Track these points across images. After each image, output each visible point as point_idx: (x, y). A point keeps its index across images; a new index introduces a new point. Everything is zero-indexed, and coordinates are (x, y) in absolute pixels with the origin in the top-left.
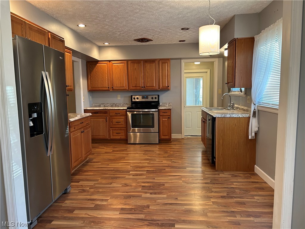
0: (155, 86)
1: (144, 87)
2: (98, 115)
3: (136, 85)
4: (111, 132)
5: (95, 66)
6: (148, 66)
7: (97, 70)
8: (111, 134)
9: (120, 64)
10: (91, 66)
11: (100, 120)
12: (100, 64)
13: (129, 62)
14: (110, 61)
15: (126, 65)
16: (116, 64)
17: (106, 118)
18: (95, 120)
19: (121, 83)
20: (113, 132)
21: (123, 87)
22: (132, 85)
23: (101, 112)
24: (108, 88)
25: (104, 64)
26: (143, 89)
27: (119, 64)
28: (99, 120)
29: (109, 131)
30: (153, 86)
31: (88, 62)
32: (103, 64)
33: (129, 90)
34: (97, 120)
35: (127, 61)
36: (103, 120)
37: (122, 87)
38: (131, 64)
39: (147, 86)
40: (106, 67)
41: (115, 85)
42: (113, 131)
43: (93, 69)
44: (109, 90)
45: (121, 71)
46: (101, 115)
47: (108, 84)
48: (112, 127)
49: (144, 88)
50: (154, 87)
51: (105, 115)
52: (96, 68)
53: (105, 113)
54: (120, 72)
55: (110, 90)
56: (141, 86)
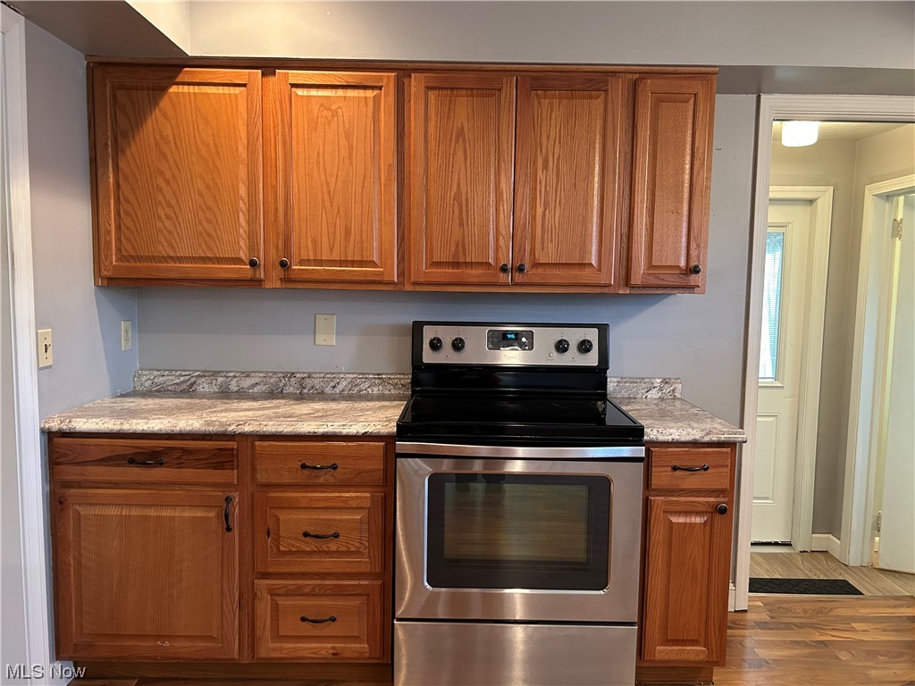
0: (594, 262)
1: (521, 269)
2: (157, 473)
3: (456, 254)
4: (264, 609)
5: (155, 102)
6: (552, 113)
7: (168, 132)
8: (259, 623)
9: (351, 93)
10: (120, 94)
11: (177, 513)
12: (196, 89)
13: (416, 84)
14: (268, 66)
15: (392, 98)
16: (314, 92)
17: (228, 500)
18: (135, 512)
19: (348, 231)
20: (276, 608)
21: (361, 263)
22: (430, 249)
23: (184, 451)
24: (253, 264)
25: (226, 90)
26: (506, 285)
27: (340, 93)
28: (166, 513)
29: (247, 602)
30: (582, 265)
31: (101, 64)
32: (221, 90)
33: (409, 288)
34: (152, 512)
35: (403, 70)
36: (200, 513)
37: (353, 263)
38: (432, 95)
39: (536, 265)
40: (242, 107)
41: (303, 247)
42: (282, 601)
43: (138, 120)
44: (255, 283)
45: (350, 148)
46: (188, 474)
47: (252, 235)
48: (271, 570)
49: (519, 278)
50: (587, 271)
51: (219, 480)
52: (165, 116)
53: (219, 466)
54: (344, 153)
55: (268, 285)
56: (497, 259)
